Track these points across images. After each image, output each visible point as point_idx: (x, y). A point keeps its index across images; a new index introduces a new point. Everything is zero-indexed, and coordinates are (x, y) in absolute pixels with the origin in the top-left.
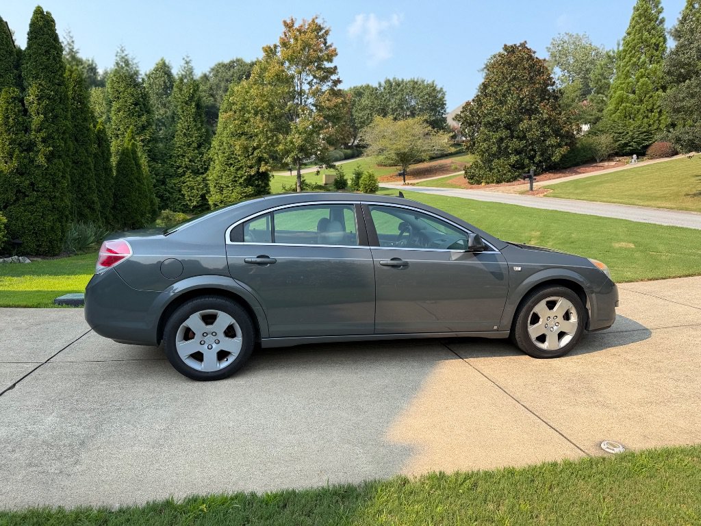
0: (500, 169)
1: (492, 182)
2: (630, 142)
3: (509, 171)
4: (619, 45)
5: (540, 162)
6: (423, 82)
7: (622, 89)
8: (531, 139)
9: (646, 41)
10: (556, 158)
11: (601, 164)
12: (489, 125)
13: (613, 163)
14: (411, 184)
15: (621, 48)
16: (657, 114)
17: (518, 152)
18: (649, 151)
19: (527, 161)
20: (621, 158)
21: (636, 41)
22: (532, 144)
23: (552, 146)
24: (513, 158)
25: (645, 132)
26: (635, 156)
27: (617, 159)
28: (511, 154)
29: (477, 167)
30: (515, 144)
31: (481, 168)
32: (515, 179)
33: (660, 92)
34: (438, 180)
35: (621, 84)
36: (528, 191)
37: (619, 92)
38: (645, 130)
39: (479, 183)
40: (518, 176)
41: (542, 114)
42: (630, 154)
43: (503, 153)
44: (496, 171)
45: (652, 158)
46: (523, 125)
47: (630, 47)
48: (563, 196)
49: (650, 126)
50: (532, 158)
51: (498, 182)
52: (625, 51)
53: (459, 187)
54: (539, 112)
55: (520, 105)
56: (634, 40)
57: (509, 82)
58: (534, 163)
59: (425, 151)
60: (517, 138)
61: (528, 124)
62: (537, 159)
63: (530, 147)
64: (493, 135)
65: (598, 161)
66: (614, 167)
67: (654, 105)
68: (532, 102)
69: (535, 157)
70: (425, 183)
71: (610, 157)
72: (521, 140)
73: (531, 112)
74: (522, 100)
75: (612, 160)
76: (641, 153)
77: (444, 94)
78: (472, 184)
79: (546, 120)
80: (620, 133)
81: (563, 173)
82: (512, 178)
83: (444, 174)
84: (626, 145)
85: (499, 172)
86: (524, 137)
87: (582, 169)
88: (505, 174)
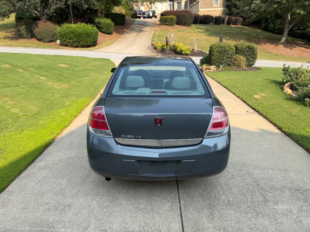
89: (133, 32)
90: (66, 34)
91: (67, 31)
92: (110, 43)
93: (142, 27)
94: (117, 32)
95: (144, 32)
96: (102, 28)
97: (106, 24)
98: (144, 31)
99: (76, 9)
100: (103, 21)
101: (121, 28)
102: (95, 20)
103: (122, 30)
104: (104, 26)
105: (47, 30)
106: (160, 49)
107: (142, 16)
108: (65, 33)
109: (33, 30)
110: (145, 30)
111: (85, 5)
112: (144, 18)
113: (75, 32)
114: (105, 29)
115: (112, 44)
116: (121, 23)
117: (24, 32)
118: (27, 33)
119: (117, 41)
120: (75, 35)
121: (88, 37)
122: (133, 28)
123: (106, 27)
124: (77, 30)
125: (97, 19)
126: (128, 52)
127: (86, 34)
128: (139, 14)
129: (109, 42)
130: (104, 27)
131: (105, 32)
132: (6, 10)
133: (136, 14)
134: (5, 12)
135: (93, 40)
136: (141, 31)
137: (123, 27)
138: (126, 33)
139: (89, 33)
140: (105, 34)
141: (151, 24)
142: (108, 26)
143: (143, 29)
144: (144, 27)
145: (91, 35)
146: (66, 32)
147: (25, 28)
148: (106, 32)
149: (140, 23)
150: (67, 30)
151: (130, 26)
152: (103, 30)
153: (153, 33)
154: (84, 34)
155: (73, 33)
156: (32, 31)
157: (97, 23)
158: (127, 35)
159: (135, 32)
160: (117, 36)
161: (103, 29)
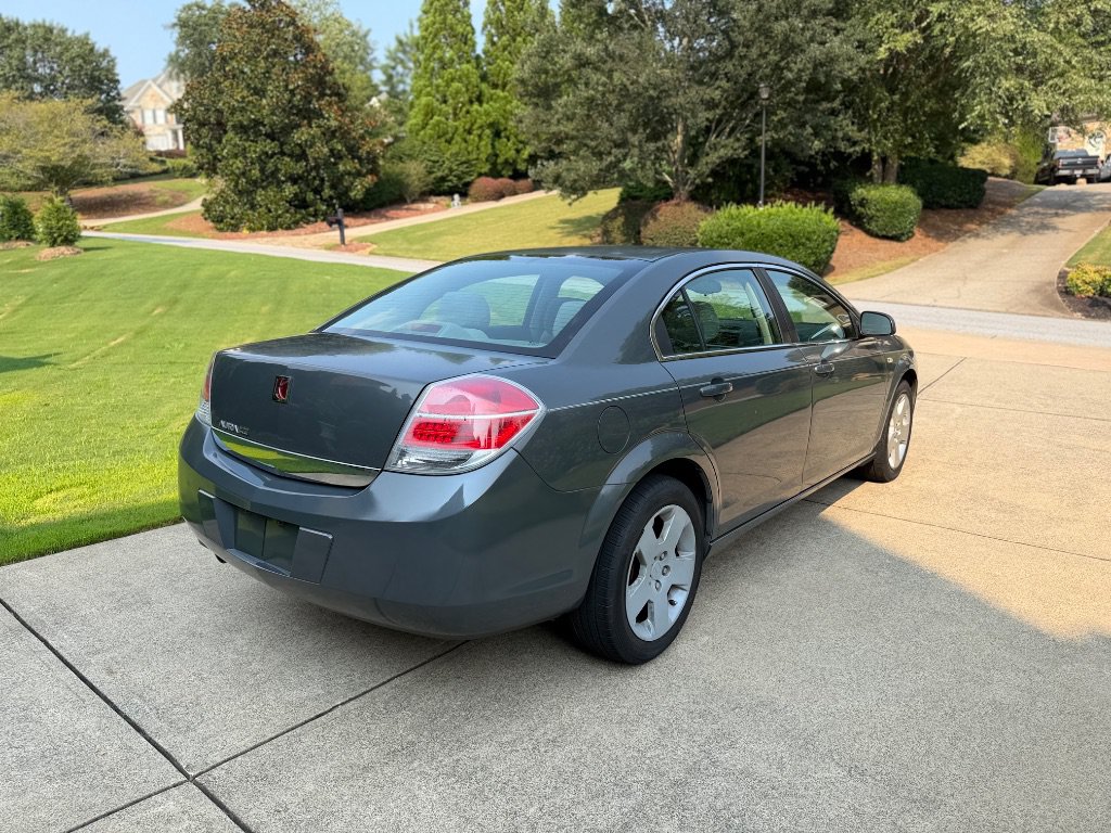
0: (273, 207)
1: (261, 229)
2: (448, 176)
3: (287, 211)
4: (412, 26)
5: (331, 198)
6: (64, 31)
7: (428, 94)
8: (315, 159)
9: (451, 28)
10: (357, 193)
11: (415, 206)
12: (242, 129)
13: (430, 206)
14: (92, 228)
15: (417, 33)
16: (476, 139)
17: (294, 180)
18: (472, 191)
19: (310, 196)
20: (438, 199)
21: (437, 26)
22: (317, 168)
23: (349, 173)
24: (290, 190)
25: (465, 163)
26: (456, 197)
27: (434, 199)
28: (283, 182)
29: (227, 202)
30: (288, 165)
31: (235, 203)
32: (296, 224)
33: (476, 106)
34: (144, 221)
35: (426, 86)
36: (338, 245)
37: (424, 100)
38: (464, 159)
39: (235, 228)
40: (301, 219)
41: (328, 120)
42: (450, 193)
43: (271, 178)
44: (263, 210)
45: (477, 200)
46: (300, 136)
47: (430, 33)
48: (400, 254)
49: (469, 153)
50: (317, 191)
51: (272, 228)
52: (424, 38)
53: (197, 235)
54: (322, 116)
55: (290, 102)
56: (434, 23)
57: (266, 59)
58: (321, 199)
59: (102, 165)
60: (291, 156)
61: (309, 134)
62: (327, 192)
63: (313, 174)
64: (250, 146)
65: (409, 201)
66: (433, 211)
67: (472, 125)
68: (307, 98)
69: (323, 190)
70: (121, 227)
71: (424, 196)
72: (297, 161)
73: (309, 115)
74: (292, 92)
75: (426, 201)
76: (463, 191)
77: (113, 60)
78: (221, 230)
79: (336, 131)
80: (434, 162)
81: (368, 217)
82: (294, 223)
83: (145, 211)
84: (443, 179)
85: (270, 211)
86: (303, 156)
87: (392, 213)
88: (279, 216)
89: (1003, 234)
90: (722, 238)
91: (727, 228)
92: (883, 268)
93: (1057, 215)
94: (932, 234)
95: (1050, 231)
96: (871, 218)
97: (888, 204)
98: (1055, 228)
99: (788, 160)
100: (878, 194)
101: (960, 220)
102: (853, 194)
103: (961, 224)
104: (878, 210)
105: (676, 228)
106: (1091, 295)
107: (1078, 173)
108: (720, 236)
109: (642, 229)
110: (1060, 226)
111: (813, 143)
112: (1090, 180)
113: (751, 231)
114: (881, 222)
115: (887, 272)
116: (961, 202)
117: (617, 236)
118: (624, 238)
119: (913, 265)
120: (750, 239)
121: (796, 247)
122: (1012, 217)
123: (888, 214)
124: (759, 223)
125: (860, 191)
126: (935, 301)
127: (791, 235)
128: (1066, 167)
129: (880, 265)
130: (878, 214)
131: (880, 233)
132: (578, 175)
133: (1053, 169)
134: (575, 181)
135: (813, 258)
136: (1045, 227)
137: (967, 217)
138: (969, 237)
139: (799, 232)
140: (878, 241)
141: (1104, 201)
142: (898, 210)
143: (1056, 221)
144: (1064, 215)
145: (808, 239)
146: (724, 232)
147: (623, 224)
148: (884, 233)
149: (1057, 199)
150: (728, 225)
151: (1001, 213)
152: (873, 227)
153: (1093, 236)
154: (781, 237)
155: (742, 234)
156: (639, 232)
157: (857, 203)
158: (972, 243)
159: (1010, 232)
160: (924, 245)
161: (873, 224)
